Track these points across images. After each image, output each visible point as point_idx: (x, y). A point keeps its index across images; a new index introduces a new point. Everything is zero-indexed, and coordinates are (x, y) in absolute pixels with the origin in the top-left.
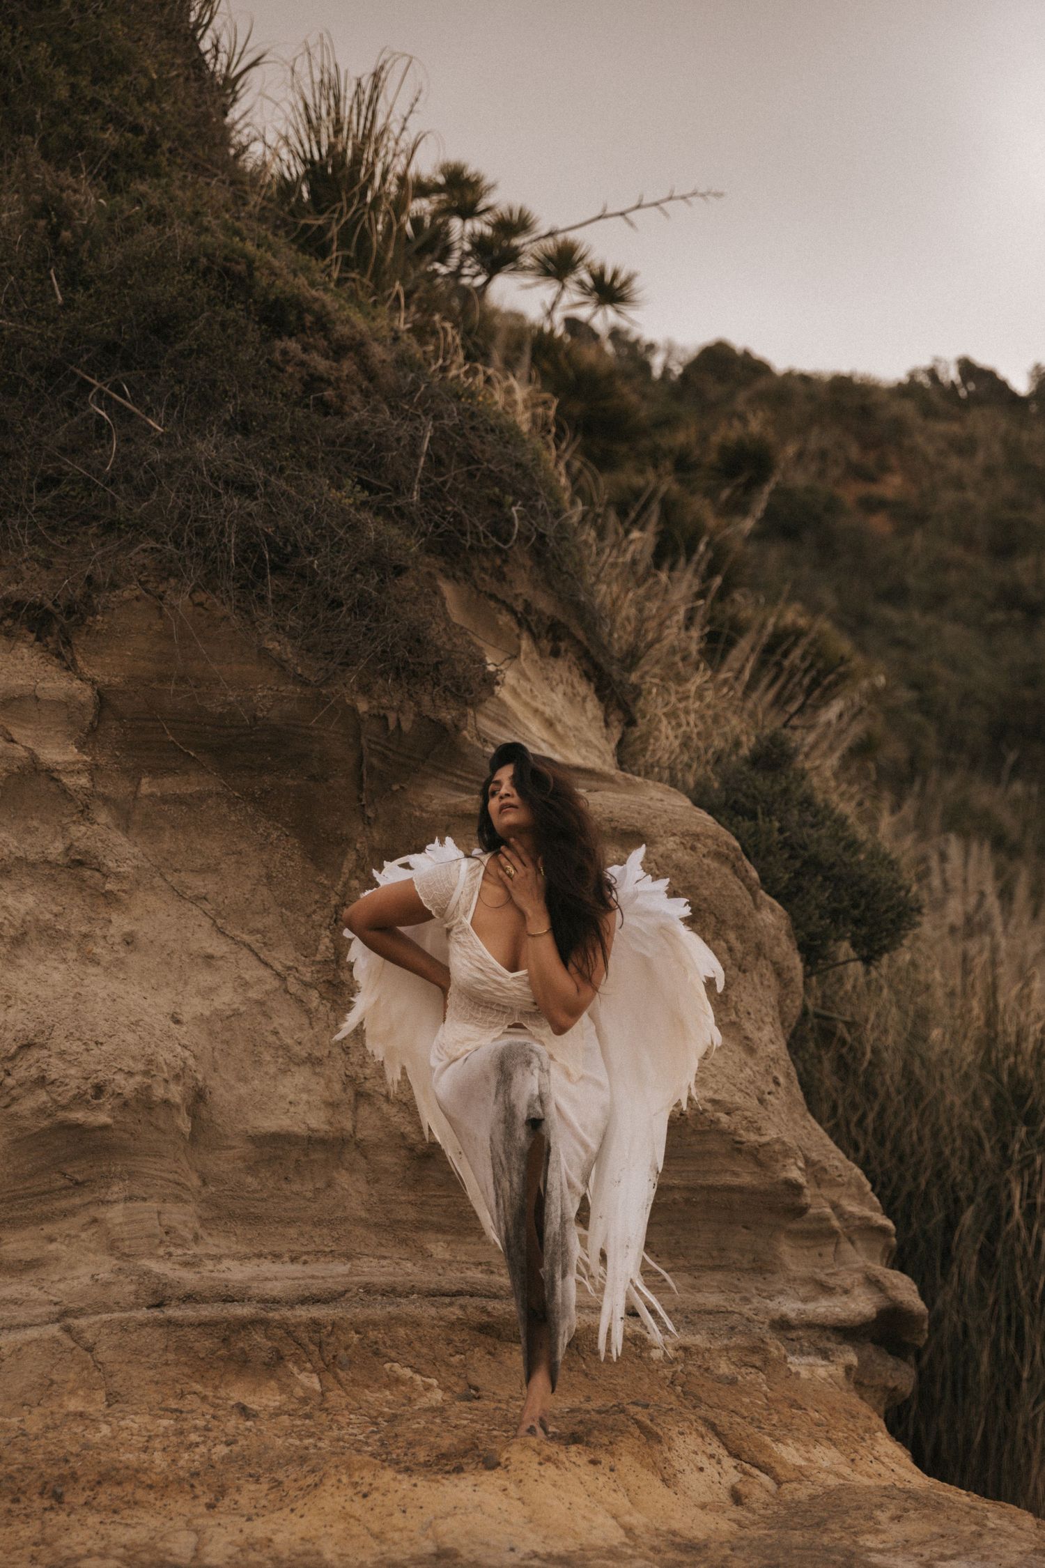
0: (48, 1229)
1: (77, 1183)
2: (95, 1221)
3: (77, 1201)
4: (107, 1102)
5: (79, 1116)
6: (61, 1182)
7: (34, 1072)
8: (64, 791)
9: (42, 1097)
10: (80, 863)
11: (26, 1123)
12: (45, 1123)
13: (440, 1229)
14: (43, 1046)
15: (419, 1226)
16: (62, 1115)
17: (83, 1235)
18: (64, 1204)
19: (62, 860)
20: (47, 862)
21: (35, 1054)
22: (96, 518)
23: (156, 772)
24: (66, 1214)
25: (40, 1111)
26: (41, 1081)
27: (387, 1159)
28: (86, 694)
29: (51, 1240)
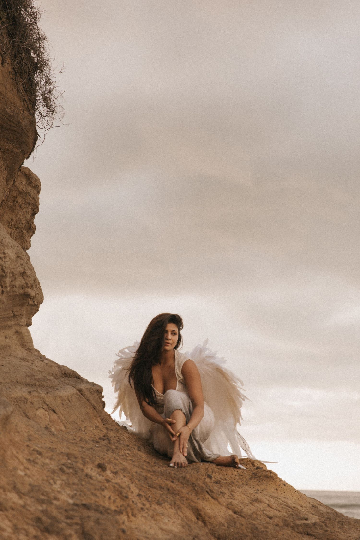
1: (14, 316)
2: (17, 332)
3: (13, 323)
5: (30, 291)
6: (12, 315)
7: (21, 269)
9: (23, 281)
11: (16, 290)
12: (21, 291)
17: (14, 337)
18: (9, 323)
24: (10, 327)
25: (22, 287)
29: (6, 338)
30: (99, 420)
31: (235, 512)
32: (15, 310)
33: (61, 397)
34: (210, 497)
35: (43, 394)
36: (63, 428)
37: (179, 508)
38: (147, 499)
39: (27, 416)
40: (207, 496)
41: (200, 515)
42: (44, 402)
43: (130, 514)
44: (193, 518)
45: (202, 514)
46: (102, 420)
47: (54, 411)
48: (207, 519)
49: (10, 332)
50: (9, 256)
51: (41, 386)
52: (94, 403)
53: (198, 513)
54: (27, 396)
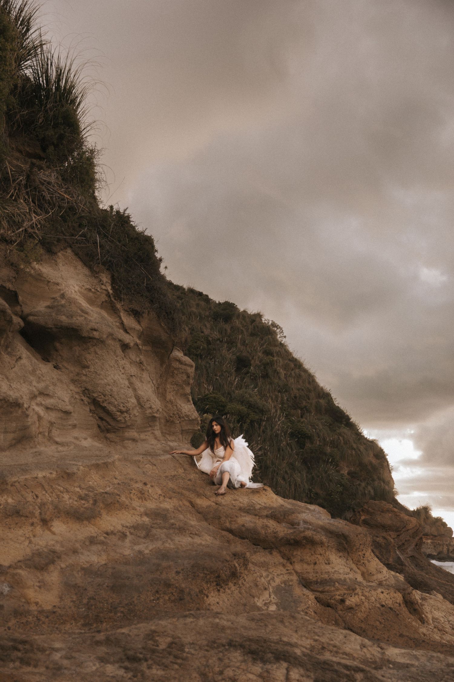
0: (146, 433)
2: (152, 433)
3: (150, 429)
4: (159, 413)
5: (155, 415)
7: (149, 406)
8: (139, 348)
9: (150, 411)
10: (141, 363)
12: (150, 415)
13: (168, 434)
14: (150, 401)
15: (166, 433)
16: (153, 414)
17: (151, 435)
18: (148, 429)
19: (139, 362)
20: (137, 362)
21: (149, 402)
22: (140, 293)
23: (145, 345)
24: (148, 431)
25: (150, 413)
26: (151, 408)
27: (163, 421)
28: (142, 330)
29: (146, 436)
30: (182, 469)
31: (217, 504)
32: (150, 423)
33: (160, 459)
34: (204, 498)
35: (149, 458)
36: (157, 472)
37: (181, 500)
38: (164, 496)
39: (139, 467)
40: (203, 497)
41: (192, 504)
42: (150, 462)
43: (143, 500)
44: (187, 504)
45: (193, 503)
46: (184, 469)
47: (155, 465)
48: (195, 505)
49: (149, 433)
50: (131, 401)
51: (150, 455)
52: (181, 462)
53: (191, 503)
54: (141, 459)
